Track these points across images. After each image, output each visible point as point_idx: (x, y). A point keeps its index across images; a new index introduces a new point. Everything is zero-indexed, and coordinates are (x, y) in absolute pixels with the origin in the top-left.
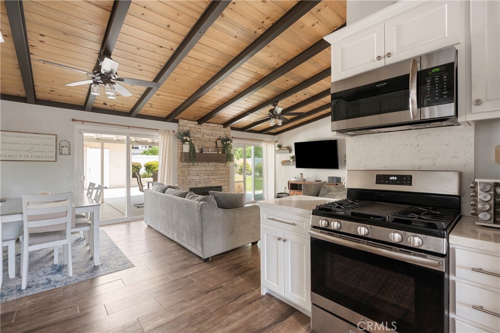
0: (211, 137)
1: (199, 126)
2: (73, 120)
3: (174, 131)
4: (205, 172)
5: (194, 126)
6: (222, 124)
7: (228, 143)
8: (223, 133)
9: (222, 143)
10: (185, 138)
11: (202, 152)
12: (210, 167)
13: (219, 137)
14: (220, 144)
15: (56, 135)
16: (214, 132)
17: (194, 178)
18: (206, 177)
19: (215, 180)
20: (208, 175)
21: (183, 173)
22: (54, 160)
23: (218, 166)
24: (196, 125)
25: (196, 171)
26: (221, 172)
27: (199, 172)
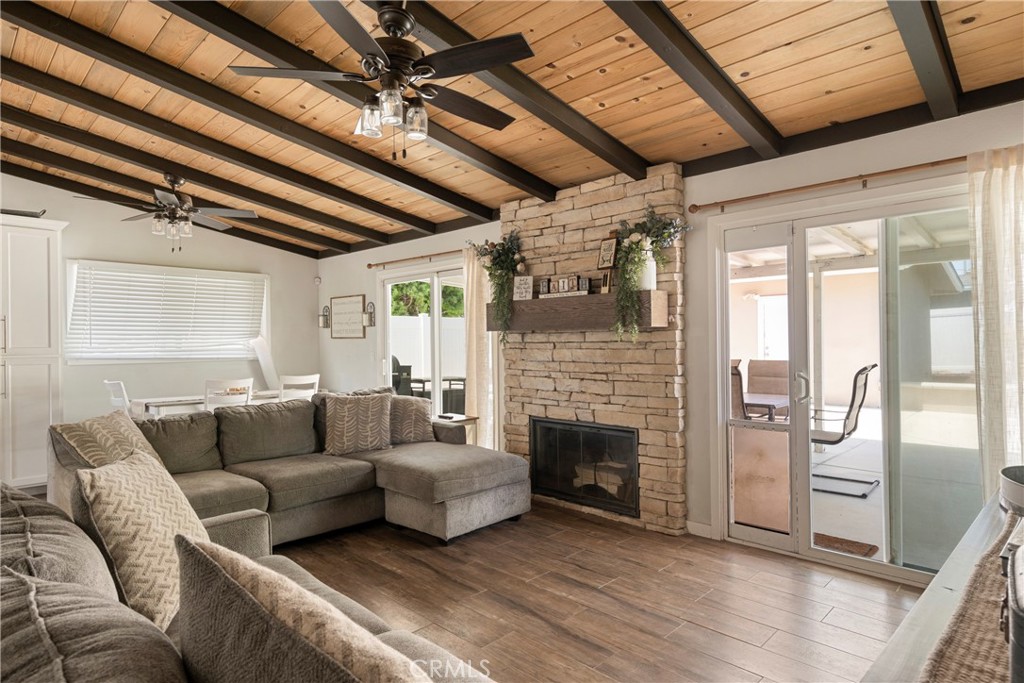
0: (589, 235)
2: (370, 266)
5: (533, 211)
8: (635, 204)
11: (538, 296)
14: (608, 254)
15: (364, 295)
19: (605, 400)
20: (582, 379)
21: (512, 366)
22: (361, 335)
23: (615, 346)
24: (540, 205)
25: (543, 362)
26: (626, 369)
27: (552, 365)
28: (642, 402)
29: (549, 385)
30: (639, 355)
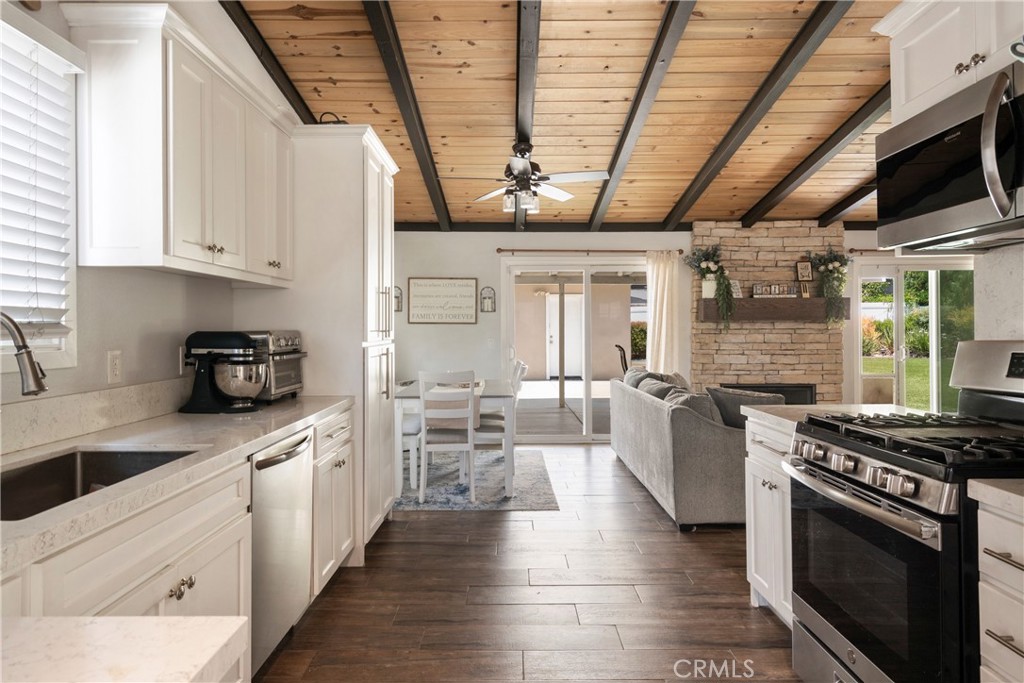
0: (780, 257)
1: (746, 233)
2: (499, 250)
3: (681, 252)
4: (764, 346)
5: (730, 232)
6: (815, 219)
7: (830, 267)
8: (818, 242)
9: (815, 267)
10: (704, 265)
11: (752, 296)
12: (777, 333)
13: (804, 254)
14: (806, 272)
15: (476, 279)
16: (787, 242)
17: (733, 359)
18: (767, 359)
19: (792, 367)
20: (773, 355)
21: (704, 347)
22: (474, 321)
23: (802, 331)
24: (737, 229)
25: (737, 343)
26: (811, 347)
27: (745, 345)
28: (819, 367)
29: (743, 359)
30: (819, 337)
